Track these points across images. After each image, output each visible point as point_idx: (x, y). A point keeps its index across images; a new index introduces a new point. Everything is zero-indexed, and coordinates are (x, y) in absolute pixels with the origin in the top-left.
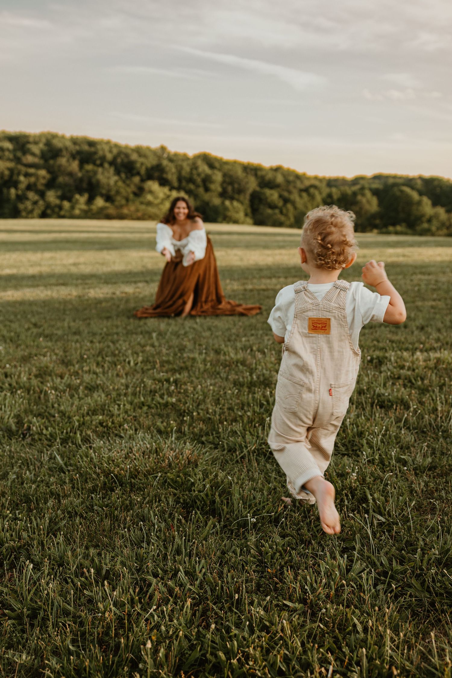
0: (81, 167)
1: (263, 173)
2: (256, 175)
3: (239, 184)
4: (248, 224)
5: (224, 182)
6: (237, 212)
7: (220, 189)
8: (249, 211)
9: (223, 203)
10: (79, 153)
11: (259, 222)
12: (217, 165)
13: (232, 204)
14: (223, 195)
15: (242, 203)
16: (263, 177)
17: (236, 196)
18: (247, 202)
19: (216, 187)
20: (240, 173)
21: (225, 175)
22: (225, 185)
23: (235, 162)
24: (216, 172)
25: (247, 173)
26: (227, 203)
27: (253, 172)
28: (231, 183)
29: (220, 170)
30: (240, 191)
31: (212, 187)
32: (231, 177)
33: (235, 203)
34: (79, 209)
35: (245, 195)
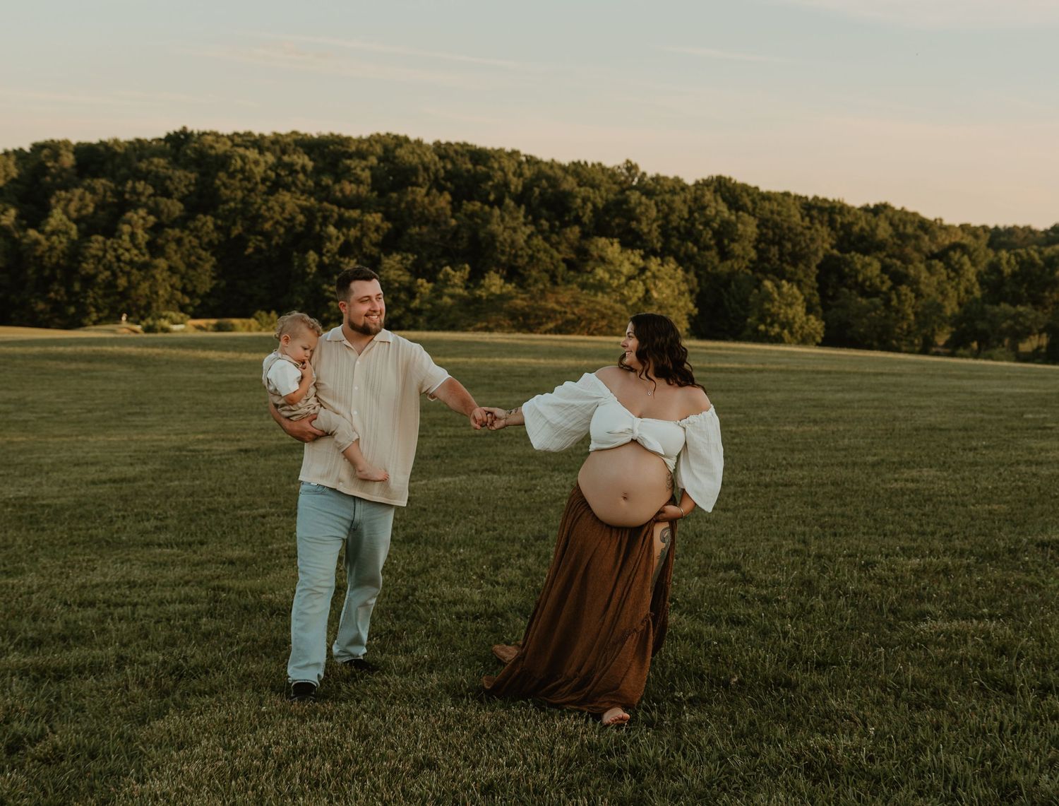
0: (456, 206)
1: (849, 219)
2: (832, 223)
3: (795, 244)
5: (761, 238)
6: (790, 305)
7: (753, 254)
8: (816, 299)
9: (758, 284)
10: (450, 176)
12: (747, 201)
13: (779, 287)
14: (761, 266)
15: (799, 284)
16: (847, 227)
17: (788, 270)
18: (812, 282)
19: (744, 250)
20: (796, 217)
21: (763, 223)
22: (762, 245)
23: (787, 194)
24: (744, 216)
25: (812, 218)
26: (768, 283)
27: (826, 217)
28: (777, 241)
29: (752, 214)
30: (797, 258)
31: (736, 248)
32: (776, 226)
33: (785, 285)
34: (452, 296)
35: (808, 266)
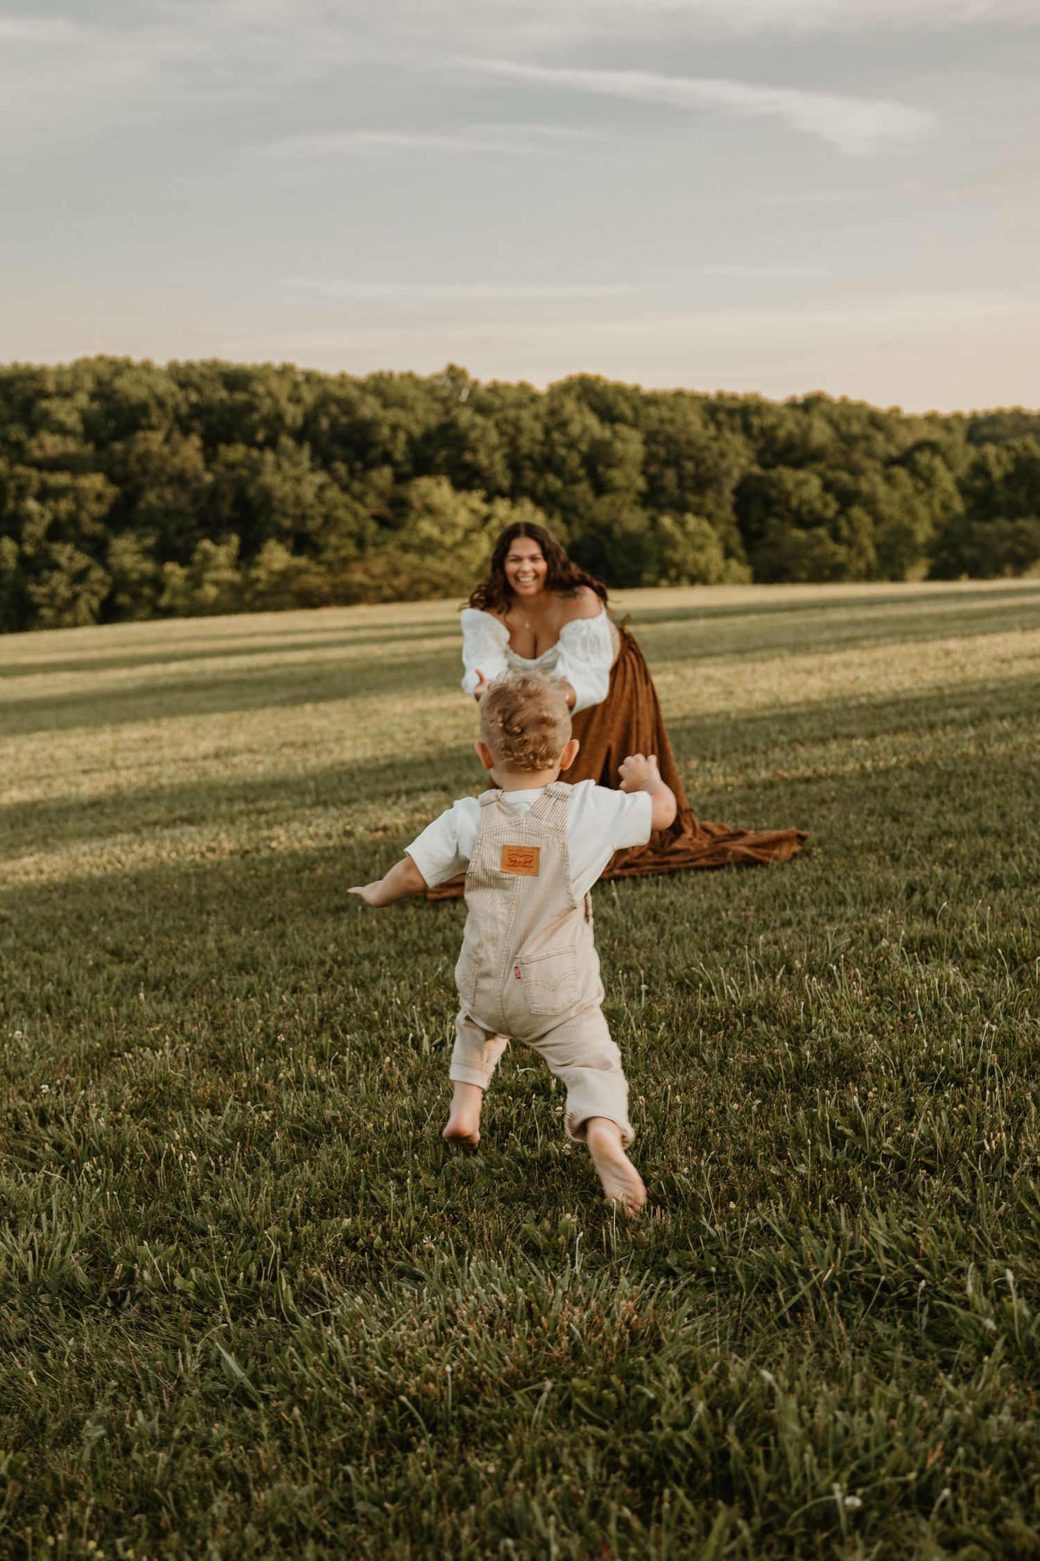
0: (210, 453)
1: (770, 420)
2: (747, 429)
3: (698, 463)
4: (740, 582)
5: (650, 459)
6: (700, 548)
7: (641, 483)
8: (736, 539)
9: (654, 521)
10: (198, 411)
11: (767, 574)
12: (625, 409)
13: (682, 525)
14: (652, 498)
15: (710, 517)
16: (767, 434)
17: (692, 498)
18: (727, 513)
19: (628, 477)
20: (696, 424)
21: (650, 439)
22: (653, 469)
23: (679, 394)
24: (622, 429)
25: (719, 425)
26: (667, 521)
27: (738, 421)
28: (673, 461)
29: (634, 425)
30: (703, 483)
31: (616, 476)
32: (670, 439)
33: (691, 521)
34: (216, 583)
35: (720, 493)
